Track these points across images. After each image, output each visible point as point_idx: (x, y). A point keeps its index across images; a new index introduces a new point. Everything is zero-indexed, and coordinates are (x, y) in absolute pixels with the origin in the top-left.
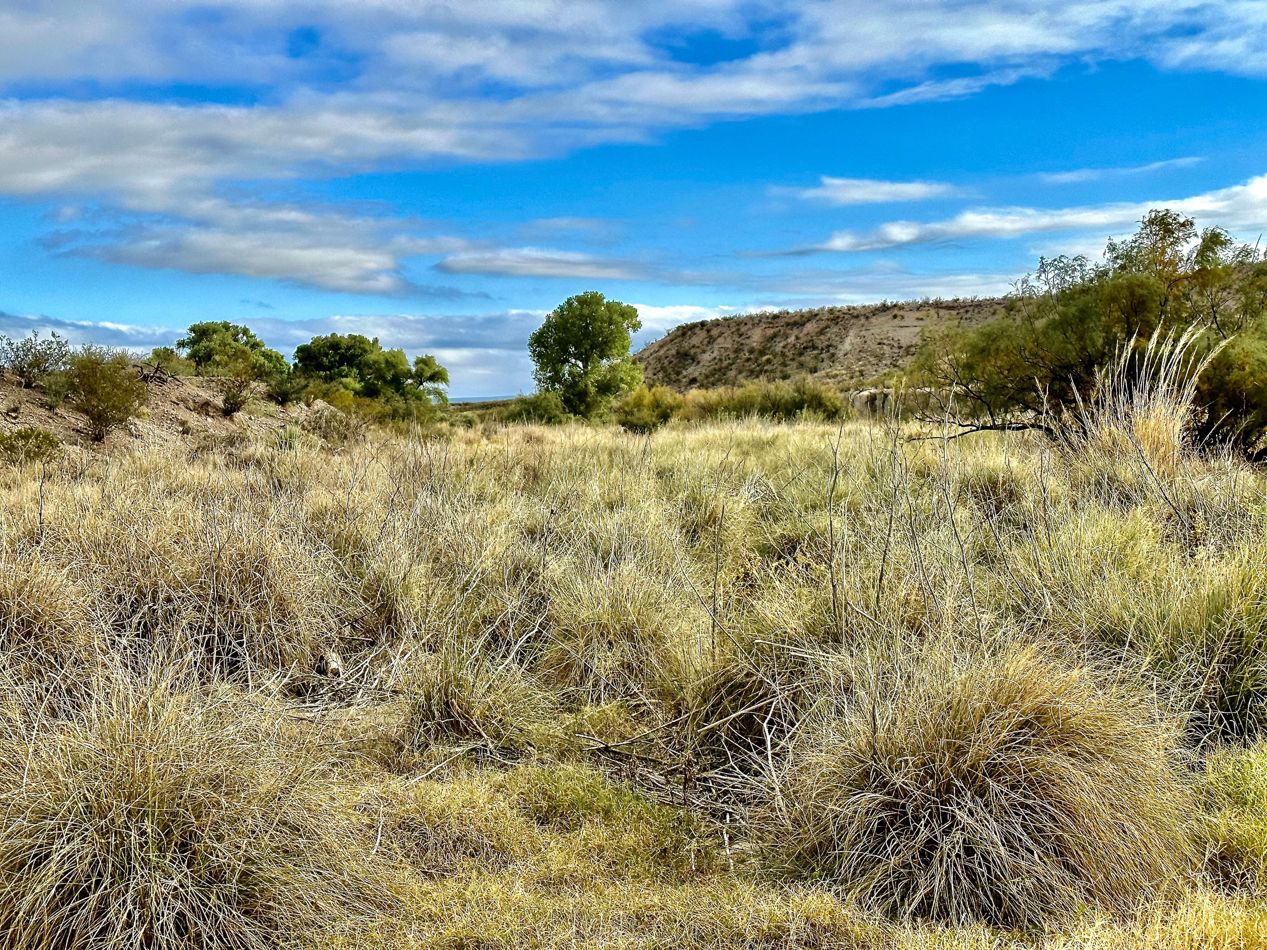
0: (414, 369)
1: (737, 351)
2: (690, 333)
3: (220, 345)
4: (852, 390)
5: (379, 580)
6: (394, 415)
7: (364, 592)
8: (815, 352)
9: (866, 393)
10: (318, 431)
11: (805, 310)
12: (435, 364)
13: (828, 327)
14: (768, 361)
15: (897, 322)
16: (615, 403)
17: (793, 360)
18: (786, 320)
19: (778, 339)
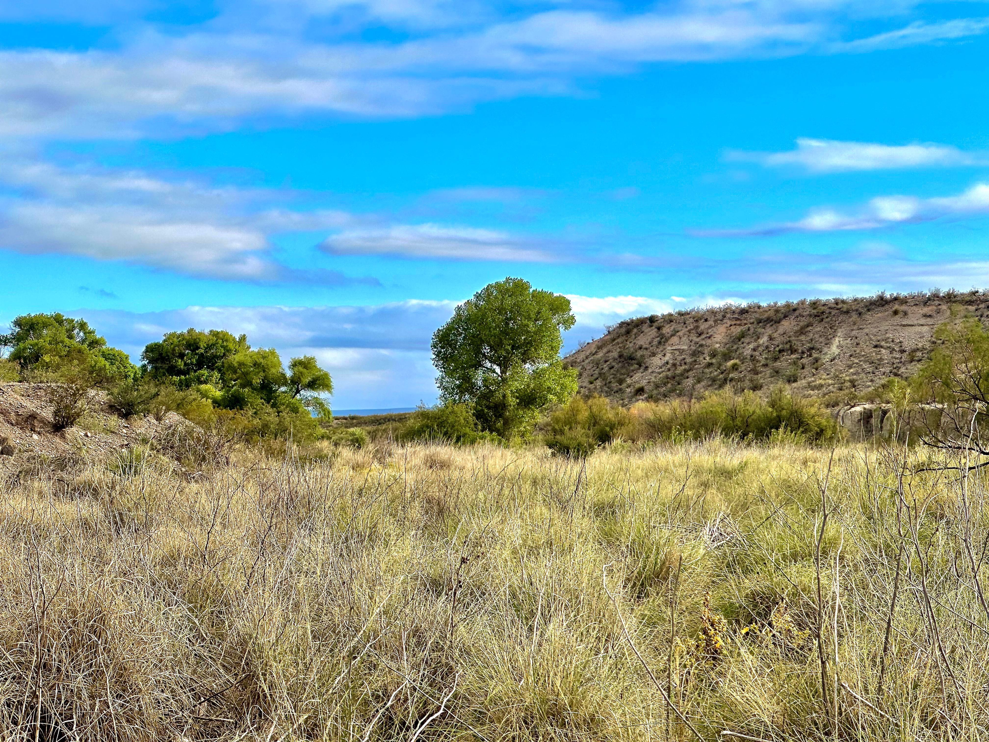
0: (289, 374)
1: (695, 354)
2: (635, 330)
3: (50, 343)
4: (841, 405)
5: (243, 643)
6: (263, 431)
7: (224, 659)
8: (793, 356)
9: (858, 409)
10: (169, 451)
11: (781, 302)
12: (315, 366)
13: (809, 325)
14: (735, 367)
15: (897, 319)
16: (540, 418)
17: (766, 365)
18: (757, 316)
19: (746, 340)
